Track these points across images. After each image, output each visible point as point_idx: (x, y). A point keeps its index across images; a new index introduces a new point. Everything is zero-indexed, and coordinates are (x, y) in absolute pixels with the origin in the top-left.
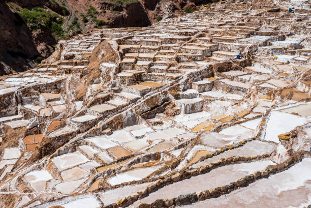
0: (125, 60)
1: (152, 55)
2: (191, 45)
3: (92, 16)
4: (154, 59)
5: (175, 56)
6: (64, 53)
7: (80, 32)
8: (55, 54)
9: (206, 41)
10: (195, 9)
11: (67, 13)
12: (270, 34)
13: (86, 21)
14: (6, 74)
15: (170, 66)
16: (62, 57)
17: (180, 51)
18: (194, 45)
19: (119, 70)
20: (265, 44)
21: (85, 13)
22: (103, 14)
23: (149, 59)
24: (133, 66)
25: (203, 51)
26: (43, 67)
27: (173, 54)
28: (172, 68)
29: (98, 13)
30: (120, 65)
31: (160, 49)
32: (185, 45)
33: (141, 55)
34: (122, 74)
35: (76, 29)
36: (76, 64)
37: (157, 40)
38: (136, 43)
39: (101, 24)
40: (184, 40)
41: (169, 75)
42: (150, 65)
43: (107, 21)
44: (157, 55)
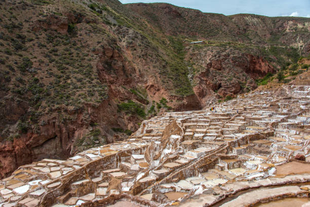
0: (187, 134)
1: (205, 130)
2: (231, 123)
3: (164, 104)
4: (206, 132)
5: (220, 130)
6: (146, 128)
7: (155, 115)
8: (140, 130)
9: (241, 120)
10: (234, 98)
11: (148, 103)
12: (286, 114)
13: (160, 107)
14: (110, 143)
15: (217, 137)
16: (145, 132)
17: (223, 127)
18: (233, 123)
19: (183, 139)
20: (283, 120)
21: (159, 102)
22: (171, 102)
23: (203, 132)
24: (192, 137)
25: (239, 126)
26: (133, 138)
27: (219, 129)
28: (218, 139)
29: (167, 102)
30: (184, 137)
31: (210, 125)
32: (227, 123)
33: (197, 130)
34: (185, 142)
35: (153, 113)
36: (153, 136)
37: (207, 120)
38: (193, 122)
39: (169, 109)
40: (226, 119)
41: (216, 143)
42: (203, 136)
43: (173, 107)
44: (208, 129)
